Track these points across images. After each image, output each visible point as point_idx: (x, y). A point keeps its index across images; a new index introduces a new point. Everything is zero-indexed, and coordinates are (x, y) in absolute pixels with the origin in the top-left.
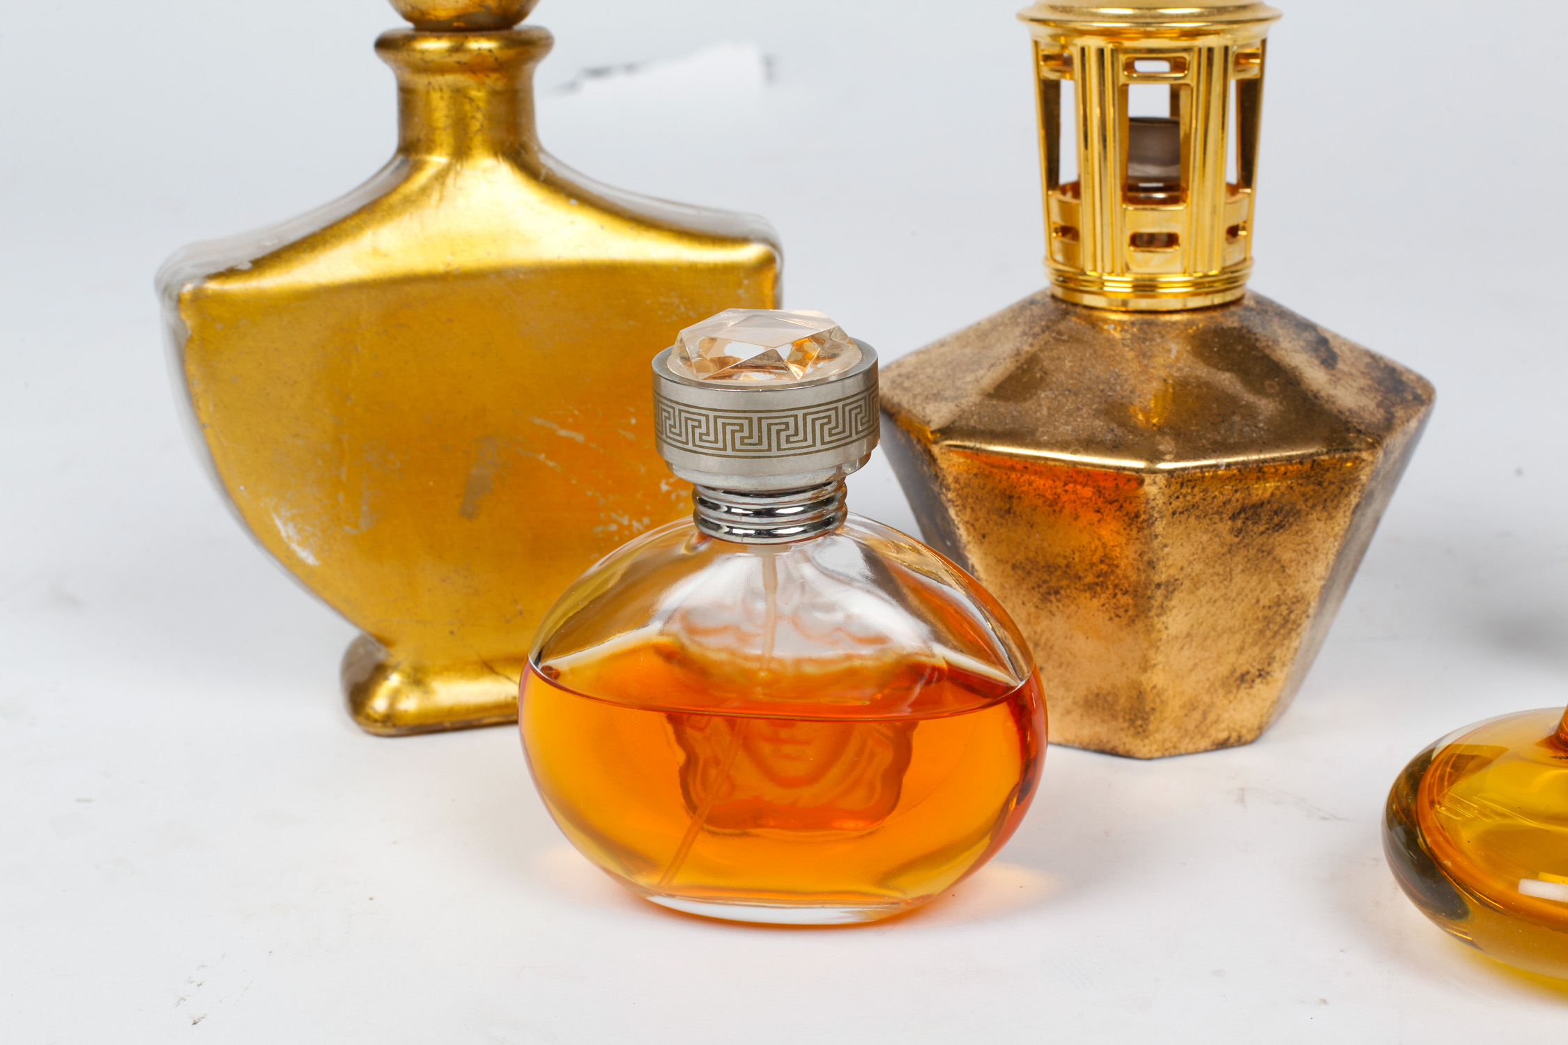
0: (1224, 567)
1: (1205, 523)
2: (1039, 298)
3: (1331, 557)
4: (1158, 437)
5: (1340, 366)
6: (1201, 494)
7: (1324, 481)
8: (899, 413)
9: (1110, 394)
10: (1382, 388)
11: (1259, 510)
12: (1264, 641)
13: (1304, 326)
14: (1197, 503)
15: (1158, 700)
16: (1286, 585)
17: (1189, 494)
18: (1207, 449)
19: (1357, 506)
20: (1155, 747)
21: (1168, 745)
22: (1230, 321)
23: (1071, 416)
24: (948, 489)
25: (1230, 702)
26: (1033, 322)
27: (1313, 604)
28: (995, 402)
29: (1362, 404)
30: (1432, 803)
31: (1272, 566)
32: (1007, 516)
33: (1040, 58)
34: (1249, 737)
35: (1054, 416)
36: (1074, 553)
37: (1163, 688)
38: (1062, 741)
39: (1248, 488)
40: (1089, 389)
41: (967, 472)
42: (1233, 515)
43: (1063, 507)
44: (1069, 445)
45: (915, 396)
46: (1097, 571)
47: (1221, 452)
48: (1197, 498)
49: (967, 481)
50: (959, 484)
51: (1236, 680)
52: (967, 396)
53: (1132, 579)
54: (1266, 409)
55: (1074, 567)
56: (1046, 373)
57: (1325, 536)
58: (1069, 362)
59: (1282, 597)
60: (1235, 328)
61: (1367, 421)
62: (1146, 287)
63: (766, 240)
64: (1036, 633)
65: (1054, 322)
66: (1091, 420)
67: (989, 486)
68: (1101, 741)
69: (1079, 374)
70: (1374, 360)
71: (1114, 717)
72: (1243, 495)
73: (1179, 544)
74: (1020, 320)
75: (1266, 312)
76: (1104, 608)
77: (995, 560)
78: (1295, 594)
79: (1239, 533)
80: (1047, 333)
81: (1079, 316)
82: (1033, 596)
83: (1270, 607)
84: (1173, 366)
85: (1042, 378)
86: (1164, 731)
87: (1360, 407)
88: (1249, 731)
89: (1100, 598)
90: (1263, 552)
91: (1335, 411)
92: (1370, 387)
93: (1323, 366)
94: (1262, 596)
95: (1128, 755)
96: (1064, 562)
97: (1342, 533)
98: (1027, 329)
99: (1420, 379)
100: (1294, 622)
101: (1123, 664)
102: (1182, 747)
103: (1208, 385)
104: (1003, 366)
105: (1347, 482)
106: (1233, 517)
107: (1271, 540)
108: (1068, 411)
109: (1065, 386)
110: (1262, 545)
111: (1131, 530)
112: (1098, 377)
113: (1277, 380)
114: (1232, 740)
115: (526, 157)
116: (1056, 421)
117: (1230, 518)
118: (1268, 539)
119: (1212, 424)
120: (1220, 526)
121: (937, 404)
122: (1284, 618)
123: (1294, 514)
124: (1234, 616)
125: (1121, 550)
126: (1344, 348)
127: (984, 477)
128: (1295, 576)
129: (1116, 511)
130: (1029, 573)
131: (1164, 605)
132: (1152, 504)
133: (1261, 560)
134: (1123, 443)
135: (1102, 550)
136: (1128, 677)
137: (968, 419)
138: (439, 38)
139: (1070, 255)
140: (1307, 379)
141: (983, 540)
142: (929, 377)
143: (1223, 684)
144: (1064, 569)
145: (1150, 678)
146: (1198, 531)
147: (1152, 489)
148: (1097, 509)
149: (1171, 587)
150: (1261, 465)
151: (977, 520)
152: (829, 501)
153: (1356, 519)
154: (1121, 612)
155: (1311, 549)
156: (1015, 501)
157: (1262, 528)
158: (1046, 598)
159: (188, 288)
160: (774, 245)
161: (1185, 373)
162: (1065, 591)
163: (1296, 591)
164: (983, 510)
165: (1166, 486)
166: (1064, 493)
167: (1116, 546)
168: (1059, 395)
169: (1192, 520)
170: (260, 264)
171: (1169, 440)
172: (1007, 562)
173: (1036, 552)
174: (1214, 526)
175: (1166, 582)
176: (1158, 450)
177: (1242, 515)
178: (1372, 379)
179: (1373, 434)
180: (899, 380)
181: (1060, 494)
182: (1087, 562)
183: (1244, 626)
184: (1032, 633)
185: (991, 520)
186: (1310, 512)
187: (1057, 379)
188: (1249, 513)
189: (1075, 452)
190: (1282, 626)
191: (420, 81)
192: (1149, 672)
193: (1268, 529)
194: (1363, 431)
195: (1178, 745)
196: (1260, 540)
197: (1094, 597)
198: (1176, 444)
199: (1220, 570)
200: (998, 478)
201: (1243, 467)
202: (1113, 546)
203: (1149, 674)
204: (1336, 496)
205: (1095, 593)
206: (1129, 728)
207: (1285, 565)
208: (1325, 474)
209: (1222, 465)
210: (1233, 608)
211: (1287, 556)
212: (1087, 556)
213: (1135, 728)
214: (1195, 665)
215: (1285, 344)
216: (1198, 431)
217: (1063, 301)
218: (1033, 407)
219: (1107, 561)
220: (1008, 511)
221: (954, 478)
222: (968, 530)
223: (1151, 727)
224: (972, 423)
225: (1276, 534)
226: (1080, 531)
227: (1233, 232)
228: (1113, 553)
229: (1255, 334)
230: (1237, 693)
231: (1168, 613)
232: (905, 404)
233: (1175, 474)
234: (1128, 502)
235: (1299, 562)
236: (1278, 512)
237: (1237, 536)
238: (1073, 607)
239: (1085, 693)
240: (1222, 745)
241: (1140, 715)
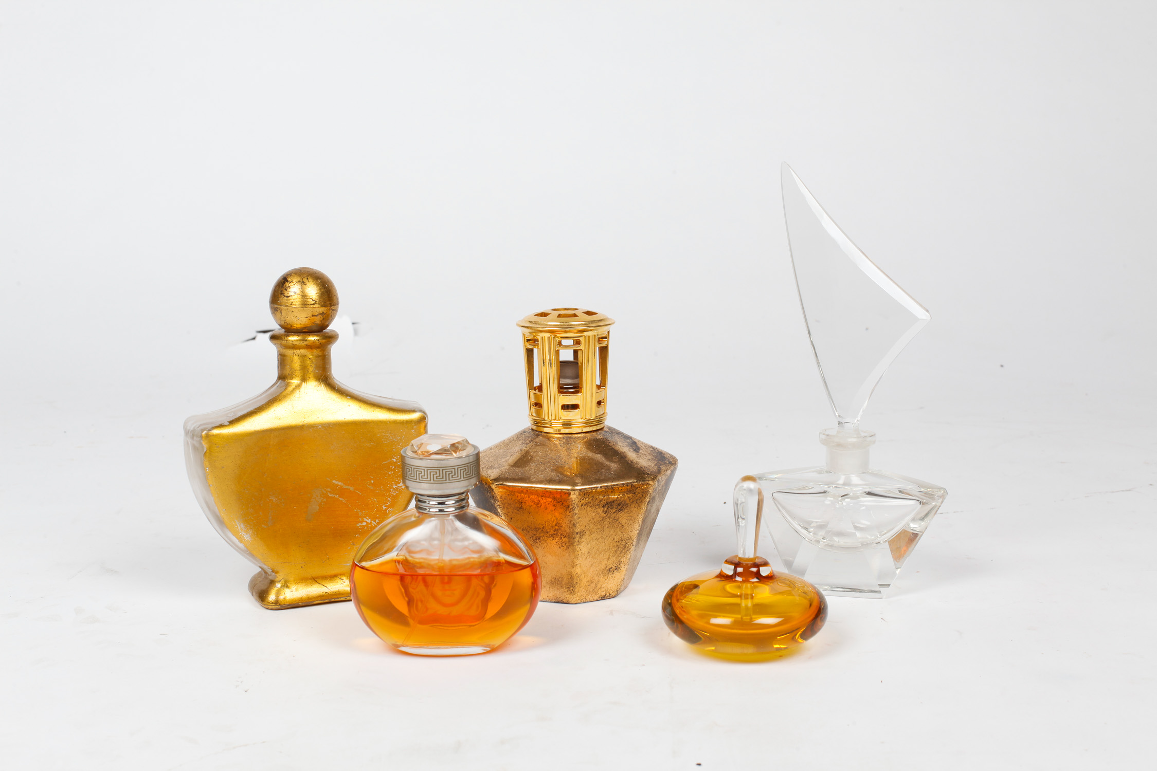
0: (601, 526)
1: (593, 509)
2: (527, 430)
3: (640, 523)
4: (575, 478)
5: (641, 451)
6: (592, 498)
7: (636, 493)
9: (556, 464)
10: (657, 459)
11: (613, 504)
12: (617, 555)
13: (627, 437)
14: (590, 501)
15: (578, 579)
16: (624, 533)
17: (587, 498)
18: (594, 482)
19: (649, 502)
20: (578, 598)
21: (583, 597)
22: (599, 436)
23: (543, 472)
24: (498, 501)
25: (606, 580)
26: (526, 439)
27: (634, 540)
28: (514, 468)
30: (678, 600)
31: (619, 525)
32: (519, 511)
33: (526, 340)
34: (613, 595)
35: (536, 472)
36: (546, 523)
37: (580, 574)
39: (609, 496)
40: (549, 462)
41: (505, 494)
43: (541, 505)
44: (542, 482)
46: (554, 529)
47: (598, 482)
48: (590, 499)
49: (505, 497)
50: (502, 499)
51: (607, 571)
52: (504, 467)
53: (567, 531)
54: (614, 467)
55: (546, 528)
56: (532, 457)
57: (638, 514)
58: (541, 453)
59: (623, 538)
61: (651, 471)
62: (567, 424)
63: (421, 411)
65: (534, 439)
66: (550, 473)
67: (513, 499)
68: (557, 598)
69: (545, 457)
71: (562, 587)
72: (607, 498)
73: (584, 517)
74: (520, 439)
75: (612, 433)
76: (557, 544)
80: (531, 443)
81: (543, 436)
83: (619, 542)
84: (579, 453)
85: (531, 459)
86: (581, 592)
87: (648, 466)
88: (613, 592)
89: (555, 540)
90: (615, 520)
91: (639, 468)
92: (652, 459)
93: (634, 452)
94: (615, 537)
95: (567, 603)
96: (542, 527)
97: (644, 512)
98: (524, 442)
99: (672, 456)
100: (628, 548)
101: (565, 565)
102: (588, 598)
103: (592, 459)
104: (516, 455)
105: (645, 493)
106: (603, 507)
107: (618, 515)
108: (542, 470)
109: (540, 461)
110: (615, 517)
111: (566, 513)
112: (552, 458)
113: (617, 457)
114: (607, 596)
115: (330, 381)
116: (537, 474)
118: (616, 515)
119: (595, 473)
120: (599, 510)
121: (494, 469)
122: (624, 546)
123: (626, 505)
124: (605, 545)
125: (563, 521)
126: (642, 445)
127: (510, 496)
128: (627, 529)
129: (560, 506)
130: (528, 532)
131: (580, 541)
132: (574, 502)
133: (614, 523)
134: (562, 480)
135: (556, 521)
136: (567, 571)
137: (504, 475)
138: (299, 336)
139: (538, 414)
140: (628, 456)
142: (487, 461)
143: (603, 573)
144: (542, 529)
146: (591, 512)
147: (574, 496)
148: (554, 506)
149: (582, 534)
150: (613, 487)
151: (509, 512)
152: (463, 500)
153: (649, 508)
154: (563, 544)
155: (633, 518)
156: (523, 504)
157: (614, 511)
158: (535, 542)
159: (204, 433)
160: (425, 413)
161: (583, 455)
162: (542, 538)
163: (628, 535)
164: (511, 508)
165: (579, 495)
166: (542, 500)
168: (538, 465)
169: (589, 507)
170: (232, 423)
173: (531, 524)
174: (597, 510)
175: (580, 532)
176: (575, 483)
177: (607, 506)
178: (653, 456)
179: (653, 475)
181: (540, 501)
182: (551, 526)
183: (609, 549)
185: (514, 512)
186: (632, 504)
187: (537, 459)
188: (609, 504)
189: (545, 484)
190: (623, 549)
191: (289, 352)
192: (575, 567)
193: (616, 511)
194: (650, 474)
195: (586, 597)
196: (613, 515)
197: (553, 539)
198: (582, 480)
199: (599, 527)
200: (517, 495)
201: (607, 488)
202: (560, 519)
203: (574, 569)
204: (641, 498)
206: (567, 591)
207: (623, 525)
208: (636, 490)
209: (599, 487)
210: (605, 542)
211: (624, 521)
212: (550, 524)
213: (570, 591)
214: (592, 565)
215: (620, 444)
216: (590, 475)
217: (537, 431)
218: (529, 469)
219: (558, 525)
220: (521, 508)
221: (500, 496)
222: (505, 517)
223: (576, 590)
224: (506, 476)
225: (619, 513)
226: (548, 514)
227: (599, 403)
228: (560, 522)
229: (609, 441)
230: (608, 576)
231: (581, 544)
233: (582, 491)
234: (565, 502)
235: (628, 524)
236: (620, 505)
237: (605, 514)
238: (545, 544)
239: (551, 578)
240: (603, 598)
241: (572, 585)
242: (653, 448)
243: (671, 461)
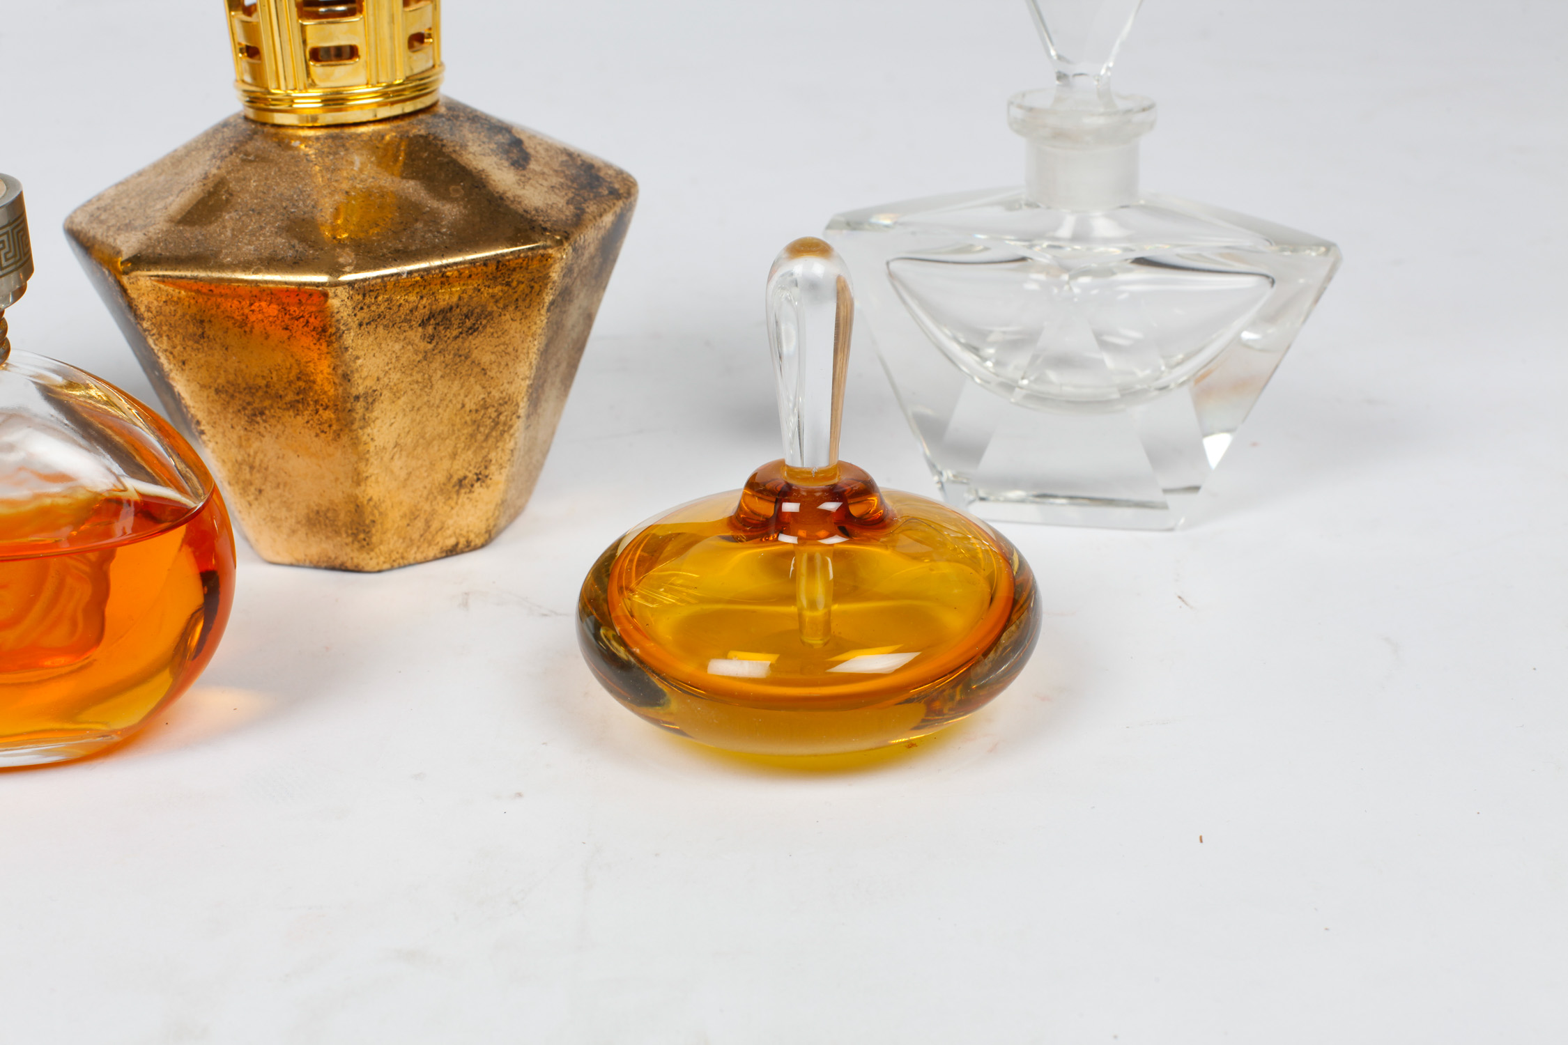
0: (422, 374)
1: (395, 332)
2: (232, 120)
3: (534, 357)
4: (338, 250)
5: (533, 166)
6: (386, 304)
7: (513, 280)
8: (93, 245)
9: (292, 210)
10: (575, 185)
11: (449, 314)
12: (476, 444)
13: (496, 128)
14: (382, 312)
15: (376, 512)
16: (490, 387)
17: (373, 304)
18: (388, 258)
20: (382, 559)
21: (394, 556)
22: (418, 129)
23: (254, 235)
25: (452, 508)
26: (223, 145)
27: (522, 405)
28: (181, 228)
29: (550, 203)
31: (472, 370)
32: (202, 341)
34: (478, 542)
35: (237, 237)
36: (271, 373)
37: (379, 500)
38: (294, 562)
39: (433, 293)
40: (273, 207)
41: (157, 300)
42: (423, 321)
43: (252, 328)
44: (251, 265)
45: (109, 228)
46: (296, 389)
47: (402, 260)
48: (382, 308)
49: (158, 309)
50: (151, 312)
51: (454, 486)
52: (154, 224)
53: (330, 394)
54: (450, 214)
55: (274, 386)
56: (231, 195)
57: (523, 336)
58: (254, 181)
59: (488, 400)
60: (421, 136)
61: (554, 219)
62: (334, 100)
64: (249, 455)
65: (244, 143)
66: (273, 238)
67: (179, 313)
68: (330, 558)
69: (264, 193)
70: (571, 156)
71: (337, 533)
72: (430, 301)
73: (372, 355)
74: (211, 144)
75: (457, 117)
76: (309, 425)
77: (198, 386)
78: (501, 395)
79: (432, 340)
80: (234, 154)
81: (267, 135)
82: (240, 418)
83: (477, 411)
84: (356, 178)
85: (227, 201)
86: (389, 542)
87: (548, 204)
88: (477, 536)
89: (303, 415)
90: (460, 356)
91: (521, 211)
92: (562, 185)
93: (512, 168)
94: (467, 400)
95: (357, 570)
96: (263, 383)
97: (540, 331)
98: (217, 152)
99: (620, 173)
100: (505, 424)
101: (337, 479)
102: (411, 558)
103: (392, 194)
104: (191, 191)
105: (537, 281)
106: (423, 324)
107: (467, 344)
108: (251, 231)
109: (249, 206)
110: (458, 350)
111: (321, 345)
112: (281, 194)
113: (462, 184)
114: (460, 546)
116: (239, 241)
117: (420, 325)
118: (463, 343)
119: (394, 232)
120: (410, 334)
121: (127, 235)
122: (494, 421)
123: (487, 316)
124: (441, 422)
125: (315, 366)
126: (539, 148)
127: (173, 303)
128: (497, 377)
129: (303, 327)
130: (232, 396)
131: (367, 417)
132: (338, 316)
133: (459, 364)
134: (303, 258)
135: (297, 367)
136: (343, 492)
137: (154, 247)
139: (257, 74)
140: (494, 181)
141: (184, 367)
142: (123, 208)
143: (441, 491)
144: (265, 389)
145: (364, 491)
146: (389, 341)
147: (338, 302)
148: (285, 326)
149: (371, 398)
150: (444, 270)
151: (174, 347)
153: (555, 317)
154: (325, 427)
155: (510, 349)
156: (207, 325)
157: (455, 333)
158: (252, 420)
161: (368, 185)
162: (270, 412)
163: (502, 392)
164: (179, 336)
165: (348, 298)
166: (251, 312)
167: (310, 362)
168: (243, 215)
169: (381, 329)
171: (349, 252)
172: (210, 387)
173: (236, 375)
174: (404, 334)
175: (364, 394)
176: (337, 263)
177: (432, 321)
178: (566, 176)
179: (560, 230)
180: (97, 213)
181: (247, 314)
182: (286, 380)
183: (453, 431)
184: (246, 456)
185: (188, 346)
186: (503, 313)
187: (242, 199)
188: (438, 319)
189: (258, 271)
190: (493, 429)
192: (363, 484)
193: (461, 333)
194: (549, 228)
195: (405, 555)
196: (455, 345)
197: (298, 414)
198: (356, 255)
199: (419, 377)
200: (187, 303)
201: (426, 273)
202: (307, 362)
203: (363, 487)
204: (527, 295)
205: (298, 410)
206: (353, 542)
207: (485, 367)
208: (512, 274)
209: (404, 273)
210: (438, 414)
211: (486, 359)
212: (284, 375)
213: (359, 542)
214: (409, 474)
215: (473, 148)
216: (379, 241)
217: (253, 121)
218: (218, 230)
219: (303, 377)
220: (202, 336)
221: (146, 306)
222: (168, 358)
223: (374, 539)
224: (158, 250)
225: (470, 337)
226: (273, 350)
227: (416, 39)
228: (308, 369)
229: (442, 140)
230: (458, 499)
231: (372, 425)
232: (99, 237)
233: (356, 286)
234: (313, 316)
235: (500, 363)
236: (469, 315)
237: (430, 343)
238: (279, 427)
239: (306, 511)
240: (452, 552)
241: (361, 528)
242: (570, 155)
243: (617, 186)
